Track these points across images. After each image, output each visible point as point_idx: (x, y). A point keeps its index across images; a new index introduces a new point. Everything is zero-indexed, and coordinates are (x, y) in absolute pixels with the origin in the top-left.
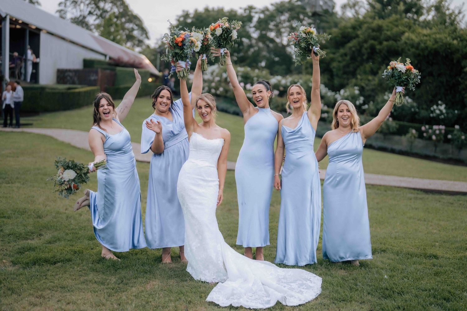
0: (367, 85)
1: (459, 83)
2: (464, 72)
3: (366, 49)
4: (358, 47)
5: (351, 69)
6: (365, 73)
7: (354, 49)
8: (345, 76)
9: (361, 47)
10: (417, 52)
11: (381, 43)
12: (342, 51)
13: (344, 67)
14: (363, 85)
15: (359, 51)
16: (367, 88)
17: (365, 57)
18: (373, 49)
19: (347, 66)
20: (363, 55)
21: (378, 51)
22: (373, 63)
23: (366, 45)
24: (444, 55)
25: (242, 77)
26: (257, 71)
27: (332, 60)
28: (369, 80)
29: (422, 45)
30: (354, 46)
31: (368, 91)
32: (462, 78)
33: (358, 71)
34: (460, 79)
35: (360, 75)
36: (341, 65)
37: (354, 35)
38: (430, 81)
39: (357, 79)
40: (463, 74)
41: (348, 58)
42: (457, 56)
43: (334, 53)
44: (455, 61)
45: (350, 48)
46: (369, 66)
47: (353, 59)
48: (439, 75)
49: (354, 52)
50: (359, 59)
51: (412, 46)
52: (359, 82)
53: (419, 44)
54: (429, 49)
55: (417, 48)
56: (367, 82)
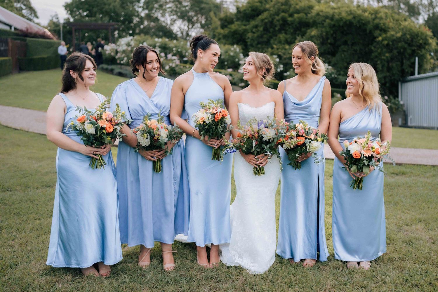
0: (284, 54)
1: (371, 52)
2: (376, 42)
3: (278, 21)
4: (270, 19)
5: (265, 40)
6: (280, 42)
7: (266, 21)
8: (259, 46)
9: (273, 19)
10: (333, 23)
11: (291, 15)
12: (253, 23)
13: (258, 37)
14: (280, 53)
15: (271, 22)
16: (285, 57)
17: (277, 29)
18: (284, 20)
19: (261, 36)
20: (276, 26)
21: (289, 22)
22: (286, 33)
23: (277, 18)
24: (358, 25)
25: (160, 47)
26: (175, 41)
27: (245, 31)
28: (285, 49)
29: (337, 17)
30: (266, 19)
31: (285, 59)
32: (375, 47)
33: (272, 41)
34: (373, 48)
35: (276, 45)
36: (256, 35)
37: (262, 8)
38: (345, 49)
39: (272, 48)
40: (375, 44)
41: (261, 29)
42: (370, 27)
43: (245, 25)
44: (368, 31)
45: (262, 20)
46: (282, 36)
47: (266, 30)
48: (353, 44)
49: (266, 23)
50: (271, 30)
51: (327, 17)
52: (276, 52)
53: (333, 15)
54: (344, 20)
55: (332, 19)
56: (283, 51)
